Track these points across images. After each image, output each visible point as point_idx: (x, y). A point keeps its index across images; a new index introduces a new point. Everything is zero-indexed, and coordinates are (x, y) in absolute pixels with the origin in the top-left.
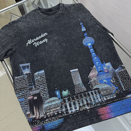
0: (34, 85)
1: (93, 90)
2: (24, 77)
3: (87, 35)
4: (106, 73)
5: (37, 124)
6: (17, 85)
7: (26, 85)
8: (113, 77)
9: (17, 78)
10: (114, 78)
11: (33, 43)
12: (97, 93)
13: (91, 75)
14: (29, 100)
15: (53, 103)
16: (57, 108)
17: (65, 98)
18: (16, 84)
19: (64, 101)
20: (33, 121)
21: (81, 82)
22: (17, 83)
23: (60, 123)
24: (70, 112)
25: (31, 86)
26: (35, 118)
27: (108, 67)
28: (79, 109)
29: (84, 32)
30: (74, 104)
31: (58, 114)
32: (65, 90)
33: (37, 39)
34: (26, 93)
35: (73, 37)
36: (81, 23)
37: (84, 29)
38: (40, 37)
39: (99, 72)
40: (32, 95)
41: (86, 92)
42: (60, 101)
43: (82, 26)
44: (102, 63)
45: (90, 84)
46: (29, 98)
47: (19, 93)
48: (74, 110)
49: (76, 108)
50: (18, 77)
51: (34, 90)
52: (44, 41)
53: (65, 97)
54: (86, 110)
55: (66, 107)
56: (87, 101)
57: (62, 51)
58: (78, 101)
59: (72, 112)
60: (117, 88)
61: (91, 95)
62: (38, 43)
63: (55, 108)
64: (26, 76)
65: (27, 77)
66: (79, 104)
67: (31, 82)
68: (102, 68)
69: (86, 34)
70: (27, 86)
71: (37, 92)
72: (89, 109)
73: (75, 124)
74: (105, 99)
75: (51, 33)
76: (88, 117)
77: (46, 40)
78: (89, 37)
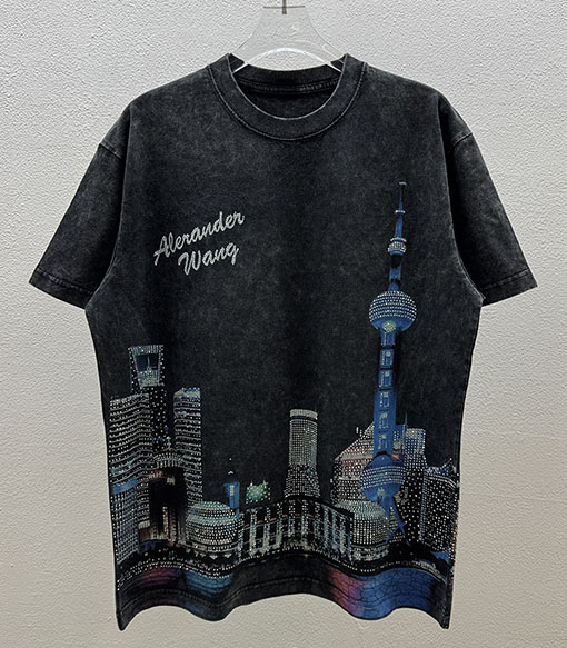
0: (172, 434)
1: (335, 509)
2: (139, 398)
3: (399, 277)
4: (393, 464)
5: (167, 560)
6: (117, 433)
7: (144, 429)
8: (407, 485)
9: (120, 405)
10: (409, 490)
11: (179, 253)
12: (342, 526)
13: (346, 455)
14: (151, 483)
15: (213, 521)
16: (222, 542)
17: (251, 508)
18: (114, 429)
19: (247, 519)
20: (157, 549)
21: (312, 462)
22: (119, 423)
23: (220, 588)
24: (252, 551)
25: (162, 435)
26: (165, 541)
27: (410, 444)
28: (282, 545)
29: (395, 260)
30: (273, 530)
31: (221, 559)
32: (256, 484)
33: (197, 234)
34: (141, 458)
35: (342, 269)
36: (401, 205)
37: (397, 246)
38: (209, 230)
39: (379, 454)
40: (160, 469)
41: (317, 500)
42: (234, 519)
43: (399, 227)
44: (397, 423)
45: (332, 486)
46: (150, 476)
47: (124, 462)
48: (265, 549)
49: (272, 543)
50: (124, 400)
51: (168, 451)
52: (221, 254)
53: (254, 505)
54: (301, 550)
55: (246, 537)
56: (311, 526)
57: (285, 322)
58: (285, 522)
59: (258, 553)
60: (402, 526)
61: (326, 519)
62: (197, 256)
63: (213, 538)
64: (147, 395)
65: (151, 401)
66: (286, 529)
67: (161, 421)
68: (390, 440)
69: (396, 274)
70: (147, 434)
71: (178, 461)
72: (308, 552)
73: (256, 586)
74: (358, 557)
75: (260, 219)
76: (297, 573)
77: (231, 251)
78: (405, 293)
